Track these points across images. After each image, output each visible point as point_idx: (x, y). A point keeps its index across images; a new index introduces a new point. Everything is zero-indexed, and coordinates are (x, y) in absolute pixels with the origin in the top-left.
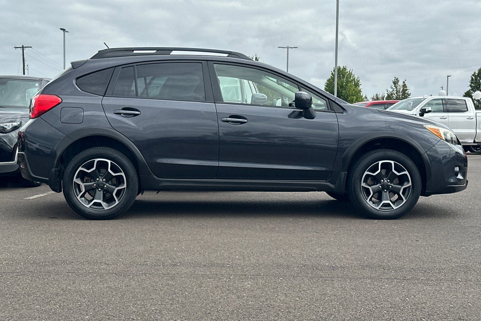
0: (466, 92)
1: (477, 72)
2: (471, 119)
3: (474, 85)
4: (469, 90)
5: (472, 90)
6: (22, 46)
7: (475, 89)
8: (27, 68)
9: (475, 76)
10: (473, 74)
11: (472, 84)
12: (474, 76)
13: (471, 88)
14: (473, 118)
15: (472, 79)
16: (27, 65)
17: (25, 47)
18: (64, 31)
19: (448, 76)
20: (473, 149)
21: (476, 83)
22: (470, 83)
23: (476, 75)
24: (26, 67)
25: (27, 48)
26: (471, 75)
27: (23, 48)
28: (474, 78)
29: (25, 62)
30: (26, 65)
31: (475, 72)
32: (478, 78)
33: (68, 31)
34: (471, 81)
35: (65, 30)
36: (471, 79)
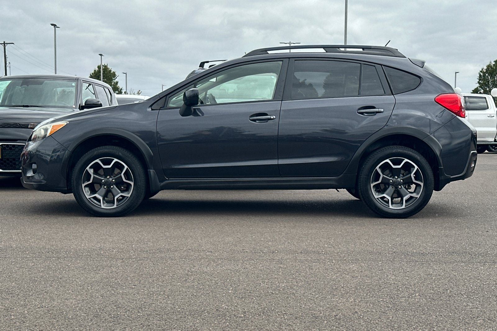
0: (473, 90)
1: (485, 68)
2: (492, 117)
3: (482, 82)
4: (477, 88)
5: (480, 87)
6: (3, 43)
7: (483, 86)
8: (9, 66)
9: (484, 73)
10: (481, 70)
11: (481, 81)
12: (482, 73)
13: (479, 85)
14: (494, 116)
15: (480, 75)
16: (9, 63)
17: (7, 44)
18: (55, 27)
19: (456, 73)
20: (491, 148)
21: (484, 80)
22: (478, 80)
23: (485, 71)
24: (7, 64)
25: (8, 45)
26: (479, 72)
27: (4, 44)
28: (482, 74)
29: (7, 59)
30: (7, 62)
31: (482, 68)
32: (487, 74)
33: (59, 27)
34: (479, 77)
35: (56, 25)
36: (478, 76)
